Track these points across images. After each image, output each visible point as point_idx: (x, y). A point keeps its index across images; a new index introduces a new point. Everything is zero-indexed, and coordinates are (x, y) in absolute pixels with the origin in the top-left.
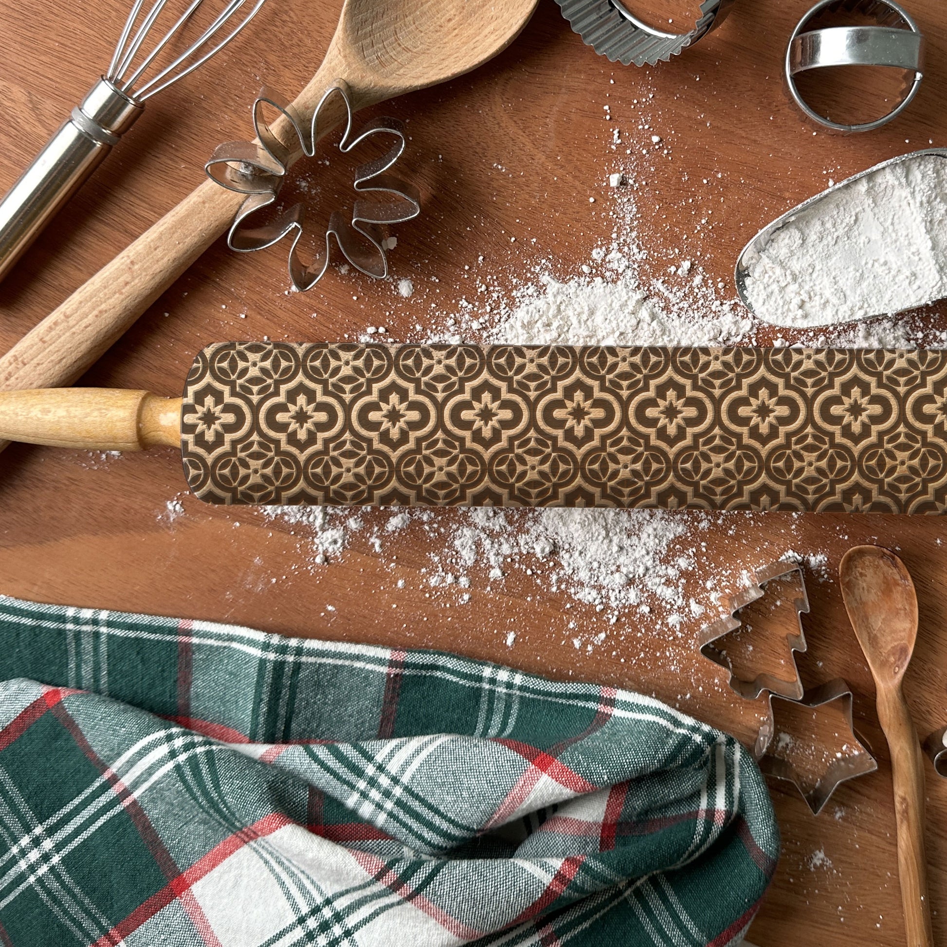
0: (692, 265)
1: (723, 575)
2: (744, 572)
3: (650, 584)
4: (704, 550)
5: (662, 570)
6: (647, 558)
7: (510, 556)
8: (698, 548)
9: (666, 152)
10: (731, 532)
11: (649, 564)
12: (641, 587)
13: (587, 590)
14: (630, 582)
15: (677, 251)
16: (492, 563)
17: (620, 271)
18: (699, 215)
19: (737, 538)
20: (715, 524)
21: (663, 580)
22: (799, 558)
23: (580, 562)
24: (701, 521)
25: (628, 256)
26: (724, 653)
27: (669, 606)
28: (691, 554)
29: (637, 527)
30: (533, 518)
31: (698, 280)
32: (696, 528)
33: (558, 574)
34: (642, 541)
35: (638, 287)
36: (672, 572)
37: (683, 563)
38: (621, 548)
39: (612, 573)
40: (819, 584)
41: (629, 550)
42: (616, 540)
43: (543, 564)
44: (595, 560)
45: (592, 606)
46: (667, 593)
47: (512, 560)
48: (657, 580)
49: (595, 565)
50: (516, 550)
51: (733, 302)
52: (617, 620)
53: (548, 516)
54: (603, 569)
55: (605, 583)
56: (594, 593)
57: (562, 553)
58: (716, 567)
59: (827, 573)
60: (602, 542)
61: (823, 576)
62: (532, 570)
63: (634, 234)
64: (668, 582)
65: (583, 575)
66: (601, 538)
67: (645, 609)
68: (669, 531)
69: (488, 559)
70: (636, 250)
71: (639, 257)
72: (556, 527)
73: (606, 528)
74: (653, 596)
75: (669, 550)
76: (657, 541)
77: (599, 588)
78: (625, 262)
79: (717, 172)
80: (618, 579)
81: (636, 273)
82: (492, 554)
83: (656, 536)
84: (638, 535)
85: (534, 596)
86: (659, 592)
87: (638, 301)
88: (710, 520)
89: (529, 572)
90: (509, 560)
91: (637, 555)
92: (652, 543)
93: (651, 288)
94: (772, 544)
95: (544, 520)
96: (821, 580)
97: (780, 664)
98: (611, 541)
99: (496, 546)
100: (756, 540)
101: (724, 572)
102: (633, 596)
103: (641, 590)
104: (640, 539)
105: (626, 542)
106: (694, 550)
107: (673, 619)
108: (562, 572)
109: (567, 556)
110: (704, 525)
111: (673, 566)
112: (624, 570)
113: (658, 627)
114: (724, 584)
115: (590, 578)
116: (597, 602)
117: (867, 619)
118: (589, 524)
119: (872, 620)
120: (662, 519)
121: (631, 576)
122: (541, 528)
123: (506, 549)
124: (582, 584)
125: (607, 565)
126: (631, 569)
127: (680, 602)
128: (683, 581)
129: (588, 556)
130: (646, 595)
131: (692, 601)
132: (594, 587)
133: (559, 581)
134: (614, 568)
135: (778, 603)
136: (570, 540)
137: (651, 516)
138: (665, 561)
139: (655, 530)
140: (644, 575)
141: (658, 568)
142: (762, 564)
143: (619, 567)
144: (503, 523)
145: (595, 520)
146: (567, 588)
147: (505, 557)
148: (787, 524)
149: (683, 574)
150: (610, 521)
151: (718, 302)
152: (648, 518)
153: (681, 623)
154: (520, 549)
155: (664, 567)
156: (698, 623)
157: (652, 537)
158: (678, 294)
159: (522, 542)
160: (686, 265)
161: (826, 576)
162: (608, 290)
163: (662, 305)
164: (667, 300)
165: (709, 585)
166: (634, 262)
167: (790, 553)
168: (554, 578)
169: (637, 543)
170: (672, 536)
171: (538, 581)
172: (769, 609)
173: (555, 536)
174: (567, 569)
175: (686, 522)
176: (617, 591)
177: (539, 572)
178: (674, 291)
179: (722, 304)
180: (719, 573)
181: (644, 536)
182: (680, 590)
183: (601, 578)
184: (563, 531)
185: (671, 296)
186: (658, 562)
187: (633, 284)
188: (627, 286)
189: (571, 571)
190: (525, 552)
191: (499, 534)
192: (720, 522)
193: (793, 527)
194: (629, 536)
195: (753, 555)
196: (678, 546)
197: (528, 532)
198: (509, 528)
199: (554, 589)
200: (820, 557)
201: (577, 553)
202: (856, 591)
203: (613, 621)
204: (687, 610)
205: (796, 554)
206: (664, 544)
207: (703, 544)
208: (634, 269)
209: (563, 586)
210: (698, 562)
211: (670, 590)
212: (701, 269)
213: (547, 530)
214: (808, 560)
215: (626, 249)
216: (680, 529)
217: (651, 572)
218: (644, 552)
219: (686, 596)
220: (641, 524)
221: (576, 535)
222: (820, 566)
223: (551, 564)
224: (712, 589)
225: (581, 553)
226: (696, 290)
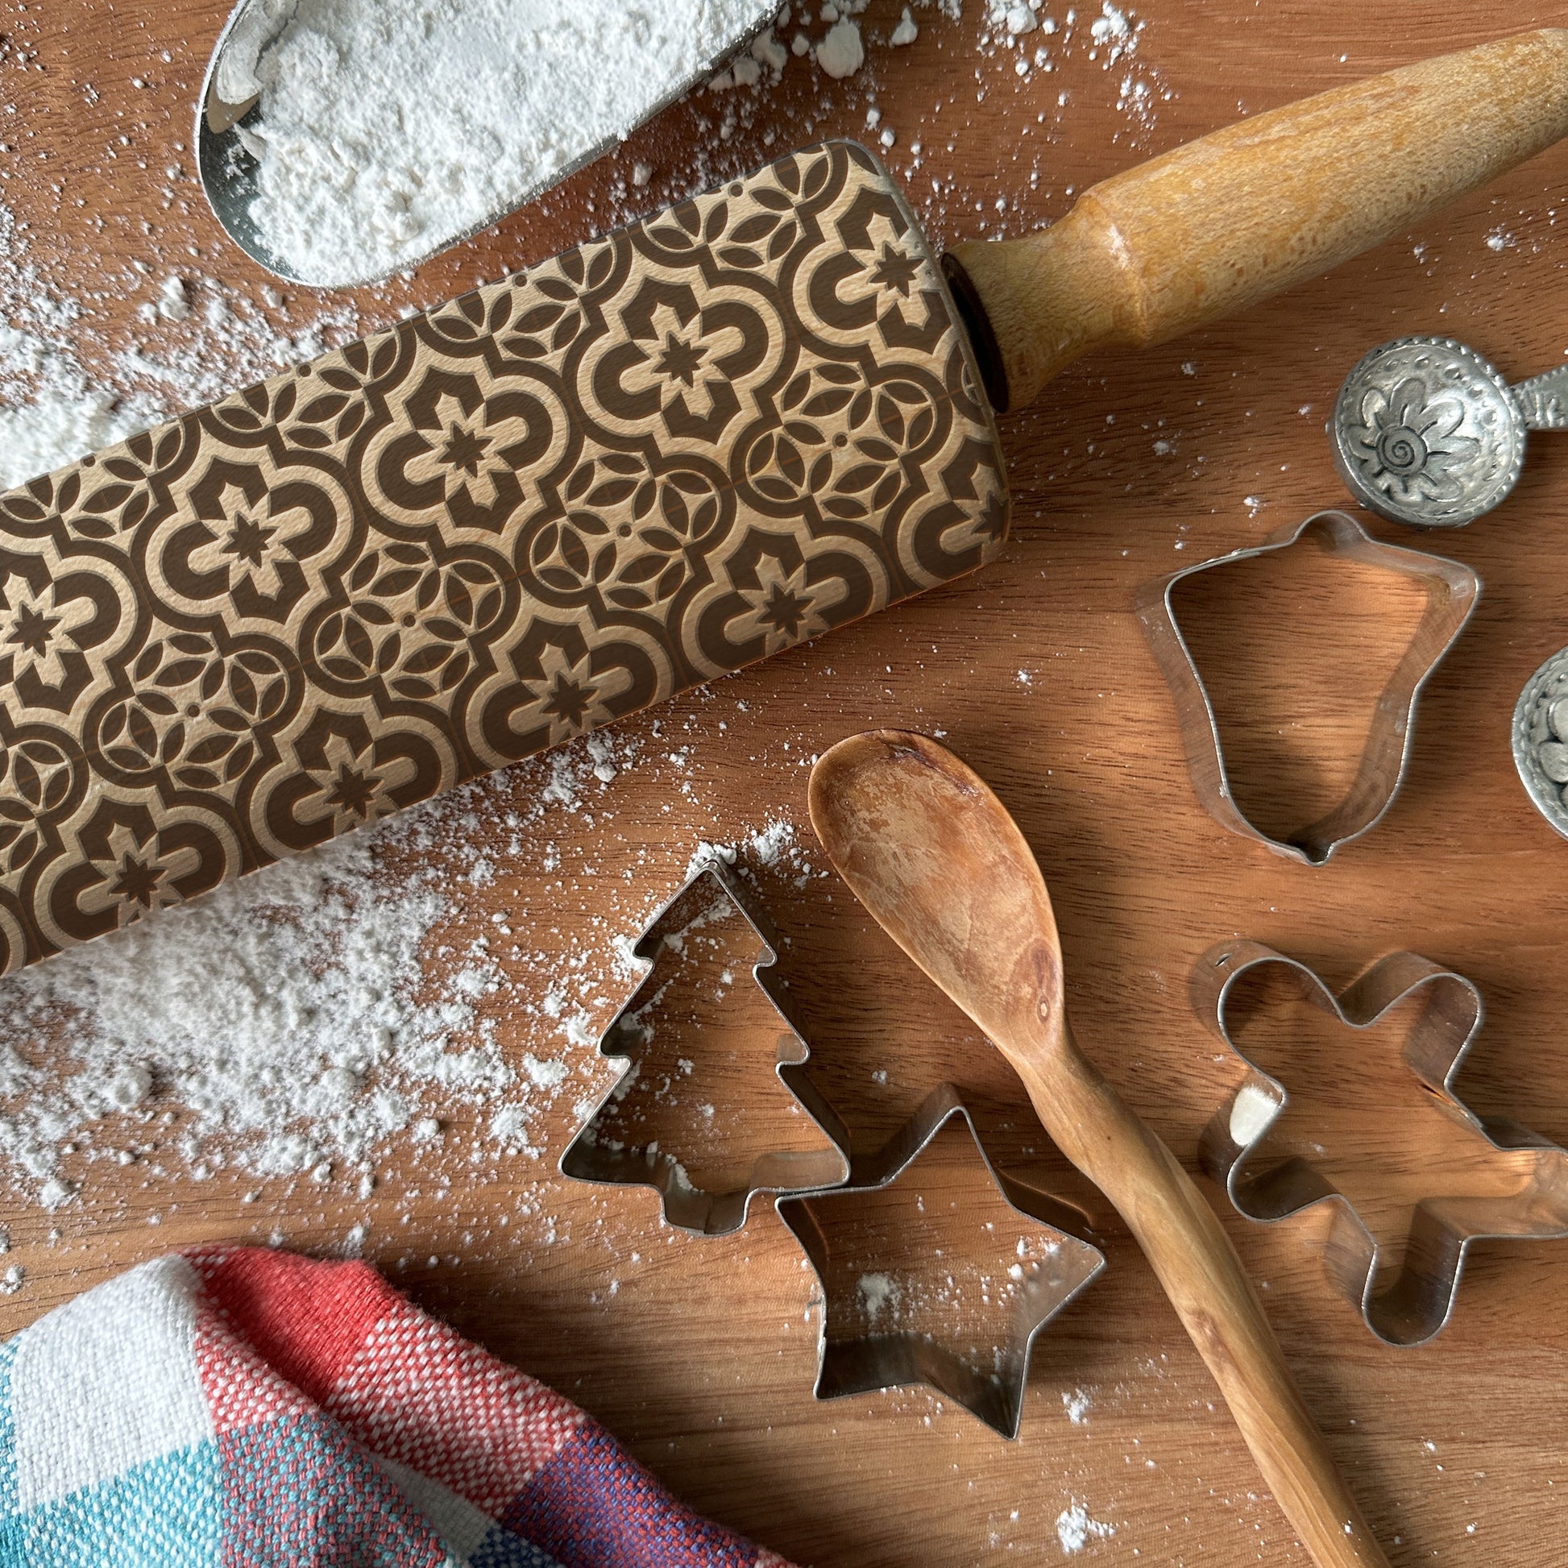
0: (187, 284)
1: (573, 971)
2: (619, 940)
3: (411, 1065)
4: (505, 931)
5: (427, 1020)
6: (381, 1007)
7: (66, 1140)
8: (491, 932)
9: (21, 57)
10: (549, 864)
11: (392, 1019)
12: (396, 1081)
13: (274, 1145)
14: (364, 1081)
15: (138, 266)
16: (36, 1173)
17: (32, 369)
18: (156, 165)
19: (569, 870)
20: (506, 862)
21: (440, 1044)
22: (727, 853)
23: (230, 1086)
24: (471, 865)
25: (34, 328)
26: (653, 1148)
27: (480, 1099)
28: (480, 954)
29: (326, 946)
30: (82, 1028)
31: (215, 312)
32: (466, 889)
33: (195, 1136)
34: (354, 973)
35: (88, 387)
36: (452, 1016)
37: (468, 982)
38: (310, 1014)
39: (315, 1078)
40: (800, 894)
41: (333, 1007)
42: (288, 997)
43: (147, 1127)
44: (261, 1067)
45: (301, 1177)
46: (462, 1068)
47: (77, 1147)
48: (427, 1049)
49: (266, 1076)
50: (75, 1121)
51: (316, 326)
52: (375, 1183)
53: (109, 1009)
54: (289, 1080)
55: (308, 1109)
56: (293, 1144)
57: (181, 1082)
58: (552, 958)
59: (804, 860)
60: (257, 1017)
61: (800, 872)
62: (131, 1151)
63: (29, 273)
64: (453, 1043)
65: (251, 1113)
66: (246, 1008)
67: (426, 1129)
68: (407, 923)
69: (21, 1167)
70: (47, 306)
71: (60, 319)
72: (140, 1031)
73: (250, 980)
74: (432, 1090)
75: (426, 967)
76: (385, 958)
77: (300, 1127)
78: (33, 343)
79: (157, 52)
80: (334, 1087)
81: (70, 359)
82: (23, 1152)
83: (377, 949)
84: (337, 965)
85: (163, 1210)
86: (441, 1073)
87: (94, 421)
88: (488, 857)
89: (124, 1158)
90: (68, 1150)
91: (354, 1011)
92: (376, 969)
93: (119, 377)
94: (653, 848)
95: (107, 1024)
96: (800, 882)
97: (790, 1118)
98: (278, 1006)
99: (25, 1128)
100: (616, 855)
101: (573, 962)
102: (384, 1110)
103: (401, 1088)
104: (345, 971)
105: (317, 994)
106: (483, 941)
107: (503, 1124)
108: (201, 1128)
109: (193, 1085)
110: (480, 872)
111: (451, 1001)
112: (339, 1060)
113: (475, 1157)
114: (584, 989)
115: (269, 1112)
116: (308, 1164)
117: (935, 923)
118: (204, 988)
119: (947, 920)
120: (377, 901)
121: (361, 1066)
122: (108, 1047)
123: (51, 1129)
124: (259, 1136)
125: (294, 1067)
126: (355, 1050)
127: (500, 1078)
128: (488, 1024)
129: (243, 1060)
130: (416, 1095)
131: (529, 1063)
132: (288, 1130)
133: (201, 1147)
134: (314, 1066)
135: (727, 978)
136: (185, 1045)
137: (350, 908)
138: (427, 997)
139: (369, 934)
140: (393, 1053)
141: (417, 1020)
142: (652, 905)
143: (324, 1058)
144: (17, 1071)
145: (214, 971)
146: (227, 1158)
147: (58, 1146)
148: (667, 788)
149: (480, 1007)
150: (253, 960)
151: (284, 342)
152: (342, 914)
153: (524, 1124)
154: (82, 1115)
155: (430, 1013)
156: (563, 1107)
157: (368, 955)
158: (185, 364)
159: (78, 1096)
160: (172, 288)
161: (806, 869)
162: (20, 426)
163: (156, 405)
164: (165, 389)
165: (551, 1006)
166: (54, 336)
167: (704, 850)
168: (187, 1148)
169: (341, 984)
170: (416, 933)
171: (157, 1170)
172: (711, 1002)
173: (149, 1051)
174: (207, 1113)
175: (436, 886)
176: (344, 1115)
177: (147, 1148)
178: (172, 360)
179: (293, 343)
180: (563, 970)
181: (350, 960)
182: (490, 1048)
183: (295, 1102)
184: (157, 1030)
185: (170, 376)
186: (411, 1008)
187: (72, 385)
188: (59, 397)
189: (218, 1117)
190: (93, 1116)
191: (21, 1099)
192: (514, 850)
193: (686, 788)
194: (318, 977)
195: (623, 892)
196: (442, 950)
197: (81, 1067)
198: (38, 1077)
199: (200, 1174)
200: (775, 831)
201: (212, 1071)
202: (881, 870)
203: (365, 1187)
204: (525, 1086)
205: (718, 848)
206: (406, 958)
207: (496, 918)
208: (63, 351)
209: (217, 1159)
210: (504, 963)
211: (465, 1058)
212: (209, 283)
213: (122, 1043)
214: (752, 851)
215: (25, 315)
216: (428, 908)
217: (403, 1036)
218: (365, 998)
219: (512, 1057)
220: (334, 937)
221: (190, 1027)
222: (784, 850)
223: (166, 1118)
224: (563, 1014)
225: (222, 1065)
226: (222, 336)
